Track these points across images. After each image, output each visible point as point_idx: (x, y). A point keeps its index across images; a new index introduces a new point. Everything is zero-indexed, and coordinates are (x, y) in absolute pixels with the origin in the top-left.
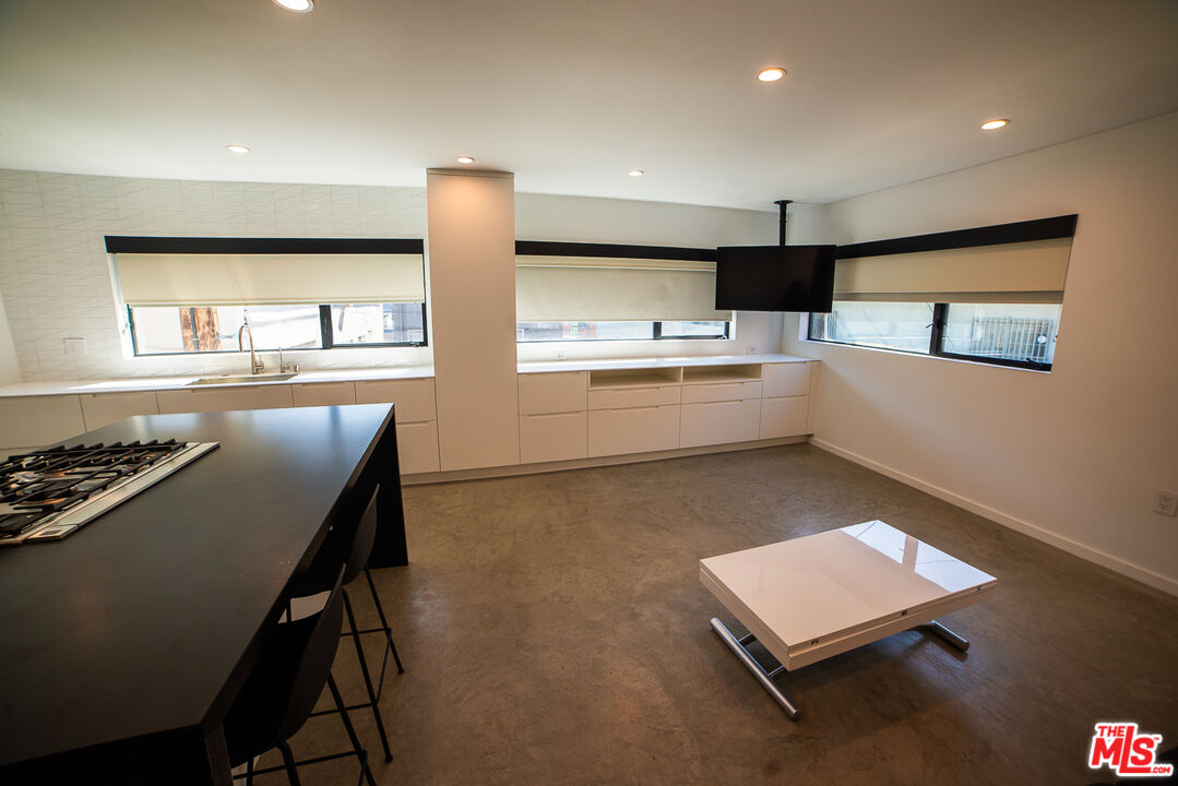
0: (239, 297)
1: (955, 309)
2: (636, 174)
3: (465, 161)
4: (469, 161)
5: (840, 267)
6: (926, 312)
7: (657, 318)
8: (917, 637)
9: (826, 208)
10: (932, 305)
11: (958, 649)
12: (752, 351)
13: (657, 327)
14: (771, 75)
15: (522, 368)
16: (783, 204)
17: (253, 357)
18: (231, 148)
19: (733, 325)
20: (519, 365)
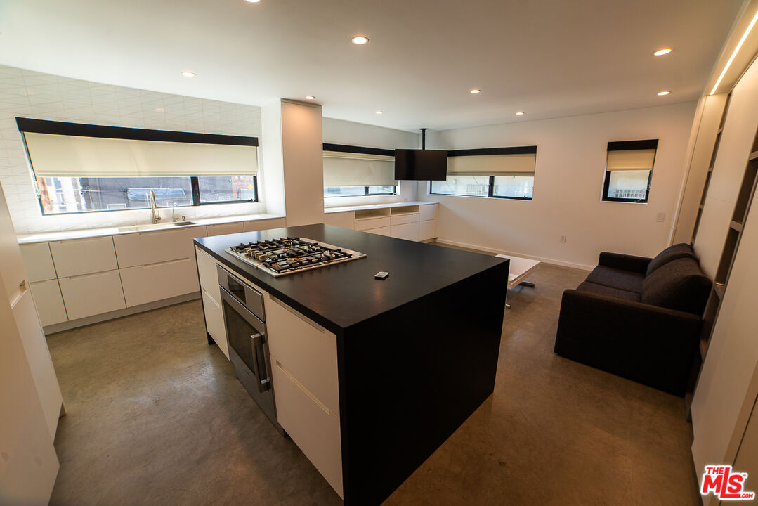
0: (137, 171)
1: (497, 179)
2: (379, 113)
3: (309, 98)
4: (312, 98)
5: (449, 160)
6: (486, 180)
7: (367, 185)
8: (521, 287)
9: (439, 133)
10: (489, 177)
11: (532, 286)
12: (406, 201)
13: (367, 189)
14: (475, 91)
15: (326, 211)
16: (424, 130)
17: (153, 212)
18: (184, 74)
19: (398, 188)
20: (325, 209)
